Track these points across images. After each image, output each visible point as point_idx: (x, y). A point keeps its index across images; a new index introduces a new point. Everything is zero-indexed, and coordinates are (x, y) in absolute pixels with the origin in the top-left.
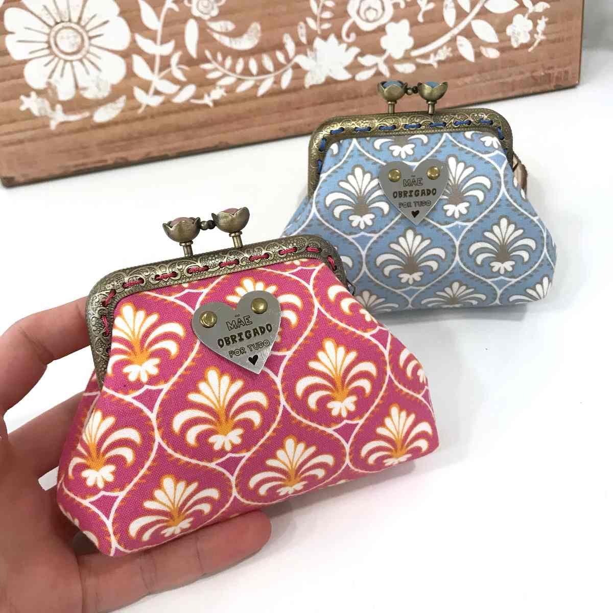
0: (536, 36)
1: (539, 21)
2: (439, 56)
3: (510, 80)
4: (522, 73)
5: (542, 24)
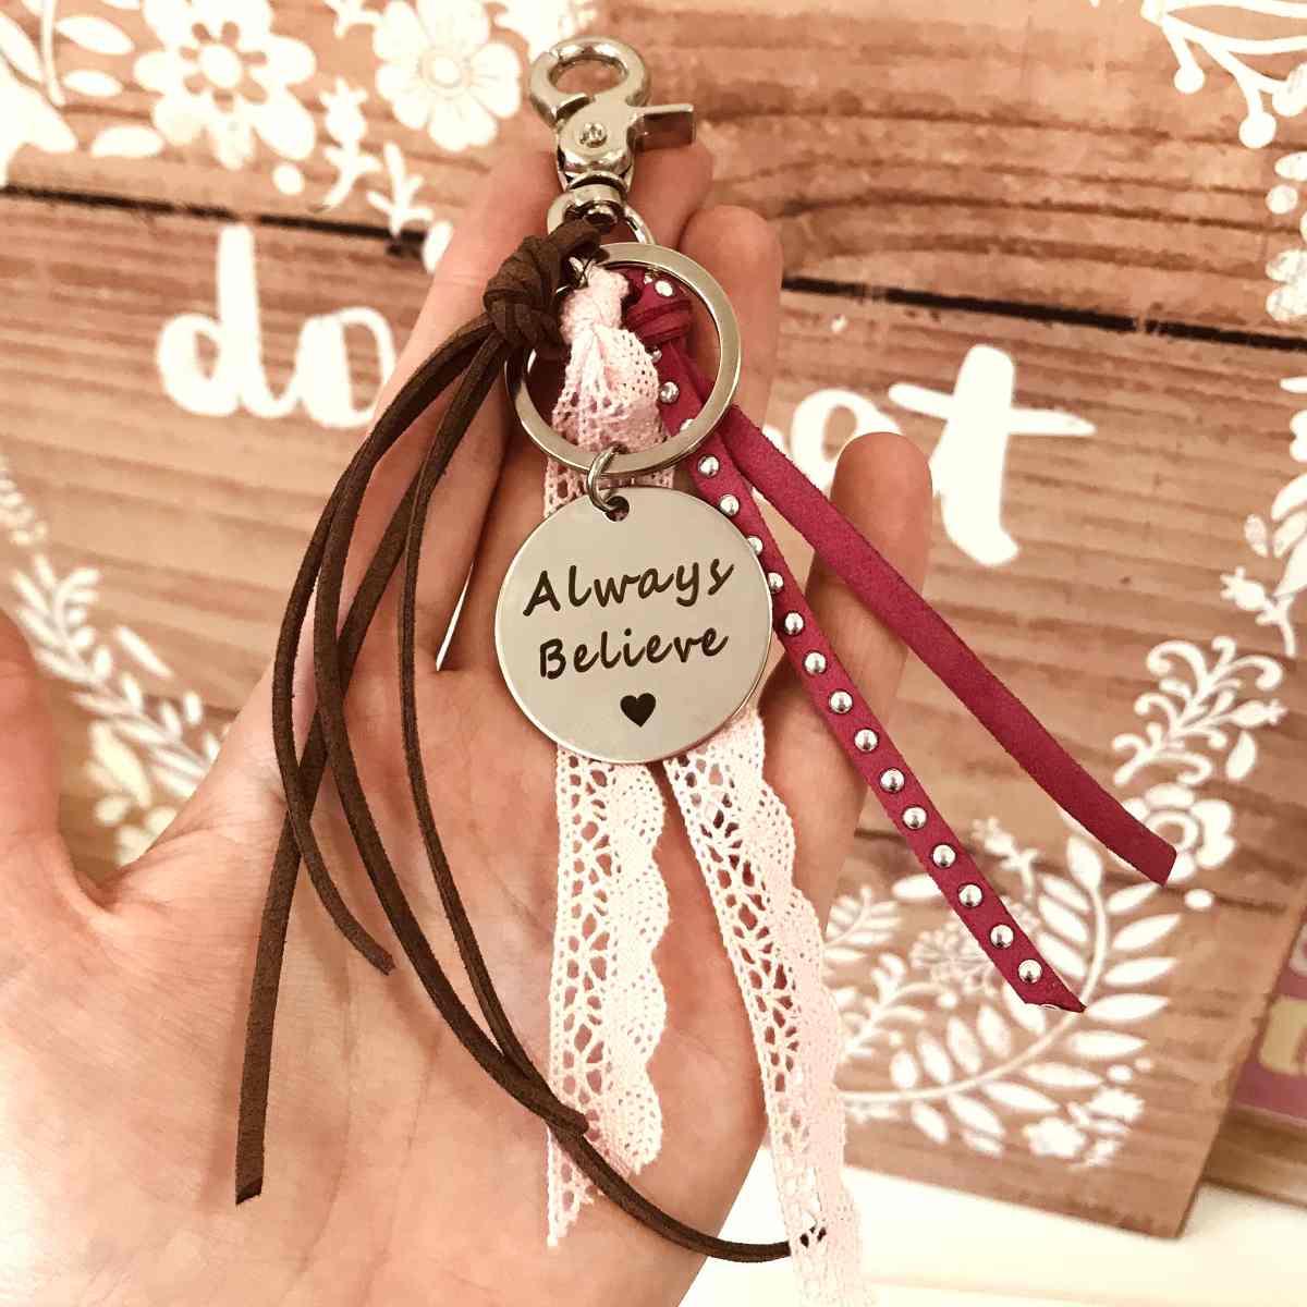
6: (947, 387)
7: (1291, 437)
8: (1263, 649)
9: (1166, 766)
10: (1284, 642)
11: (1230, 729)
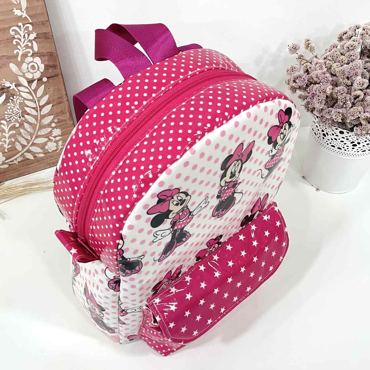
0: (59, 147)
1: (59, 143)
2: (18, 160)
3: (51, 162)
4: (56, 159)
5: (60, 143)
8: (26, 23)
9: (25, 54)
10: (29, 20)
11: (30, 41)
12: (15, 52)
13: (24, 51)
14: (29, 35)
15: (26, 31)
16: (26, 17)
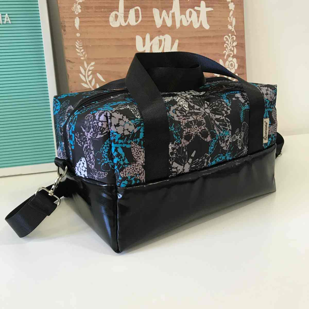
6: (200, 7)
7: (229, 7)
8: (233, 34)
9: (229, 55)
10: (234, 32)
11: (233, 47)
12: (224, 53)
13: (229, 53)
14: (233, 42)
15: (232, 40)
16: (233, 31)
